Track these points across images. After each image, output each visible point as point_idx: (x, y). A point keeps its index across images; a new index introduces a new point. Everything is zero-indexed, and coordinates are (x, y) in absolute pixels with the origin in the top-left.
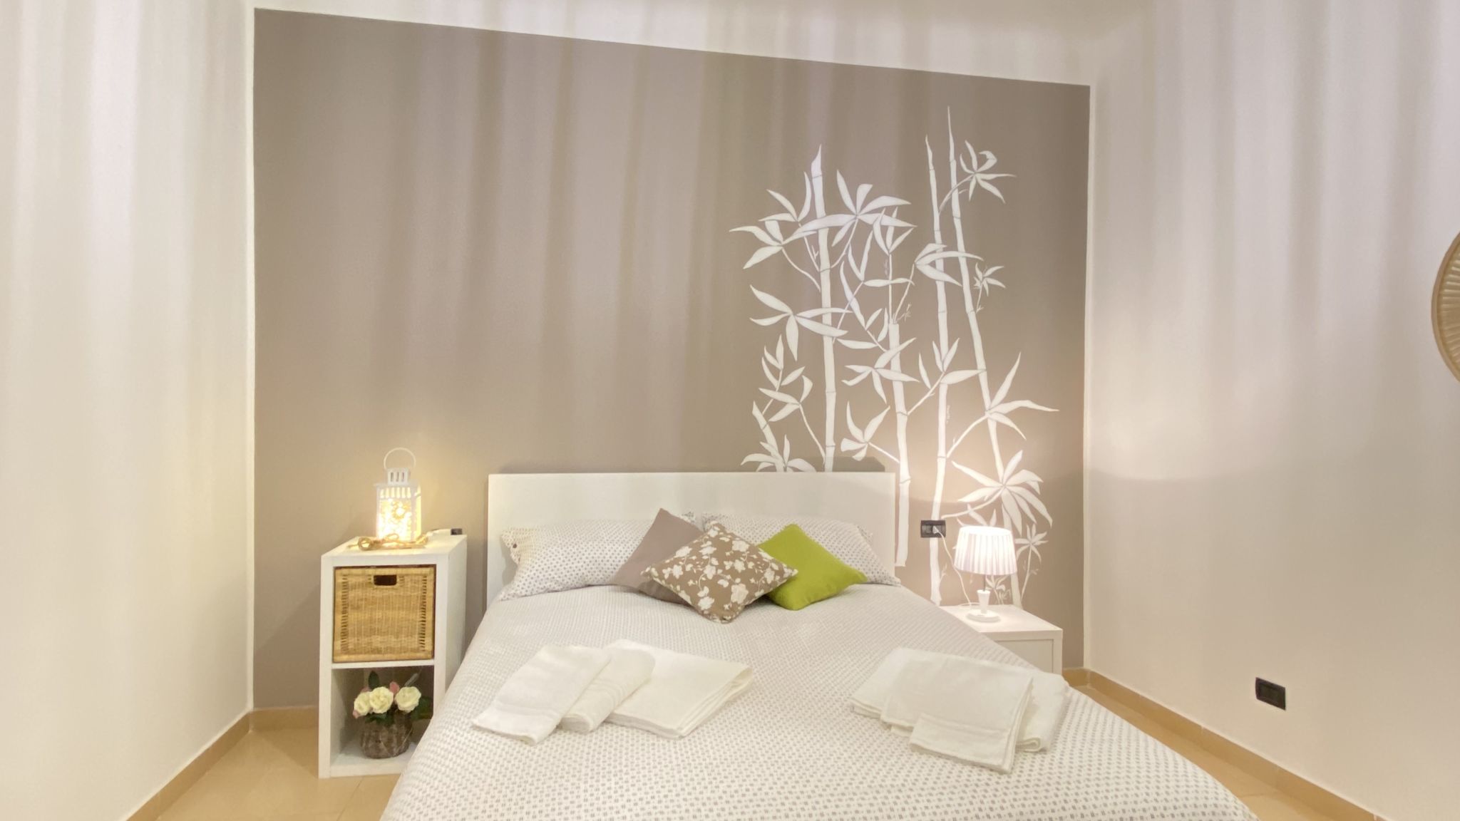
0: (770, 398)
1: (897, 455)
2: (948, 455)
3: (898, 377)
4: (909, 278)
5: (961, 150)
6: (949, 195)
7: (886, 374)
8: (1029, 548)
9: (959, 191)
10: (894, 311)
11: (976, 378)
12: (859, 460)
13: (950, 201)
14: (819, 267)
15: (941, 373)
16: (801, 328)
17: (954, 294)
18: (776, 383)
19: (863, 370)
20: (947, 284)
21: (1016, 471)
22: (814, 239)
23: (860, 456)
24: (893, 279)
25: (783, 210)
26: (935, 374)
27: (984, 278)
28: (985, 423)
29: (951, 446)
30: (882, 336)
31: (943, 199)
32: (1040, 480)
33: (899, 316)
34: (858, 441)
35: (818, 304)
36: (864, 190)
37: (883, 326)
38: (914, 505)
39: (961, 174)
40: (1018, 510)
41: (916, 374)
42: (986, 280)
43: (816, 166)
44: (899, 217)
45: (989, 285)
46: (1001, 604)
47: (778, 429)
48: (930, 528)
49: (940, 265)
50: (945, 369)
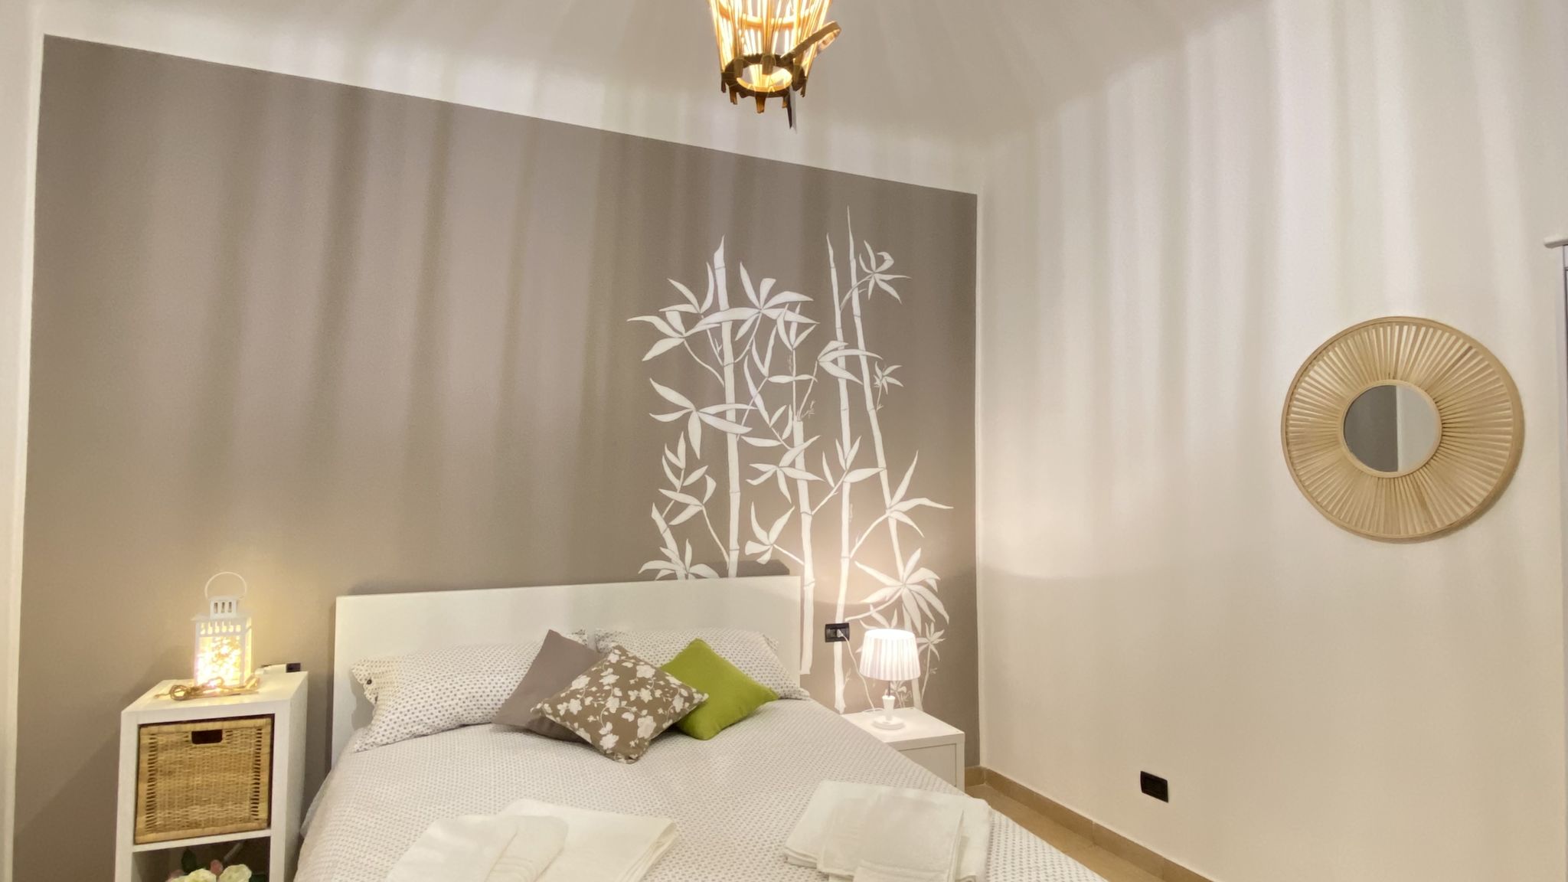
0: (669, 500)
1: (802, 556)
2: (851, 556)
3: (802, 476)
4: (812, 375)
5: (860, 250)
6: (849, 293)
7: (791, 472)
8: (928, 647)
9: (859, 290)
10: (798, 408)
11: (877, 476)
12: (764, 563)
13: (850, 299)
14: (723, 361)
15: (844, 471)
16: (704, 426)
17: (855, 390)
18: (677, 483)
19: (768, 469)
20: (849, 382)
21: (916, 569)
22: (717, 331)
23: (764, 559)
24: (796, 376)
25: (687, 301)
26: (838, 472)
27: (883, 376)
28: (886, 521)
29: (854, 546)
30: (786, 434)
31: (844, 296)
32: (938, 578)
33: (803, 413)
34: (763, 544)
35: (723, 401)
36: (767, 284)
37: (787, 424)
38: (821, 608)
39: (861, 274)
40: (917, 610)
41: (819, 472)
42: (885, 379)
43: (719, 257)
44: (801, 313)
45: (888, 384)
46: (903, 707)
47: (679, 533)
48: (835, 632)
49: (842, 362)
50: (848, 468)
